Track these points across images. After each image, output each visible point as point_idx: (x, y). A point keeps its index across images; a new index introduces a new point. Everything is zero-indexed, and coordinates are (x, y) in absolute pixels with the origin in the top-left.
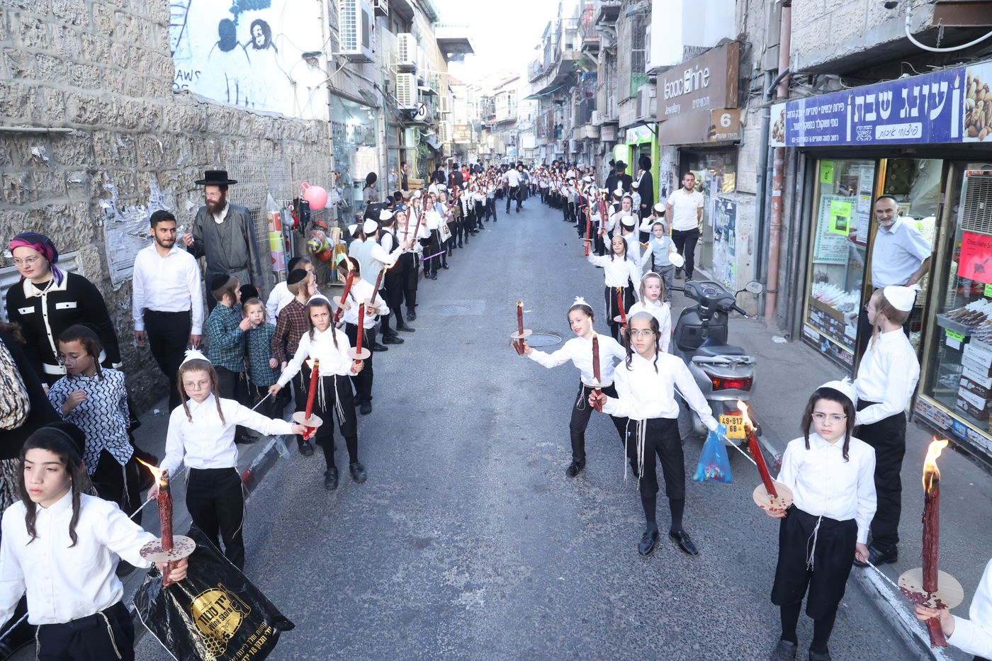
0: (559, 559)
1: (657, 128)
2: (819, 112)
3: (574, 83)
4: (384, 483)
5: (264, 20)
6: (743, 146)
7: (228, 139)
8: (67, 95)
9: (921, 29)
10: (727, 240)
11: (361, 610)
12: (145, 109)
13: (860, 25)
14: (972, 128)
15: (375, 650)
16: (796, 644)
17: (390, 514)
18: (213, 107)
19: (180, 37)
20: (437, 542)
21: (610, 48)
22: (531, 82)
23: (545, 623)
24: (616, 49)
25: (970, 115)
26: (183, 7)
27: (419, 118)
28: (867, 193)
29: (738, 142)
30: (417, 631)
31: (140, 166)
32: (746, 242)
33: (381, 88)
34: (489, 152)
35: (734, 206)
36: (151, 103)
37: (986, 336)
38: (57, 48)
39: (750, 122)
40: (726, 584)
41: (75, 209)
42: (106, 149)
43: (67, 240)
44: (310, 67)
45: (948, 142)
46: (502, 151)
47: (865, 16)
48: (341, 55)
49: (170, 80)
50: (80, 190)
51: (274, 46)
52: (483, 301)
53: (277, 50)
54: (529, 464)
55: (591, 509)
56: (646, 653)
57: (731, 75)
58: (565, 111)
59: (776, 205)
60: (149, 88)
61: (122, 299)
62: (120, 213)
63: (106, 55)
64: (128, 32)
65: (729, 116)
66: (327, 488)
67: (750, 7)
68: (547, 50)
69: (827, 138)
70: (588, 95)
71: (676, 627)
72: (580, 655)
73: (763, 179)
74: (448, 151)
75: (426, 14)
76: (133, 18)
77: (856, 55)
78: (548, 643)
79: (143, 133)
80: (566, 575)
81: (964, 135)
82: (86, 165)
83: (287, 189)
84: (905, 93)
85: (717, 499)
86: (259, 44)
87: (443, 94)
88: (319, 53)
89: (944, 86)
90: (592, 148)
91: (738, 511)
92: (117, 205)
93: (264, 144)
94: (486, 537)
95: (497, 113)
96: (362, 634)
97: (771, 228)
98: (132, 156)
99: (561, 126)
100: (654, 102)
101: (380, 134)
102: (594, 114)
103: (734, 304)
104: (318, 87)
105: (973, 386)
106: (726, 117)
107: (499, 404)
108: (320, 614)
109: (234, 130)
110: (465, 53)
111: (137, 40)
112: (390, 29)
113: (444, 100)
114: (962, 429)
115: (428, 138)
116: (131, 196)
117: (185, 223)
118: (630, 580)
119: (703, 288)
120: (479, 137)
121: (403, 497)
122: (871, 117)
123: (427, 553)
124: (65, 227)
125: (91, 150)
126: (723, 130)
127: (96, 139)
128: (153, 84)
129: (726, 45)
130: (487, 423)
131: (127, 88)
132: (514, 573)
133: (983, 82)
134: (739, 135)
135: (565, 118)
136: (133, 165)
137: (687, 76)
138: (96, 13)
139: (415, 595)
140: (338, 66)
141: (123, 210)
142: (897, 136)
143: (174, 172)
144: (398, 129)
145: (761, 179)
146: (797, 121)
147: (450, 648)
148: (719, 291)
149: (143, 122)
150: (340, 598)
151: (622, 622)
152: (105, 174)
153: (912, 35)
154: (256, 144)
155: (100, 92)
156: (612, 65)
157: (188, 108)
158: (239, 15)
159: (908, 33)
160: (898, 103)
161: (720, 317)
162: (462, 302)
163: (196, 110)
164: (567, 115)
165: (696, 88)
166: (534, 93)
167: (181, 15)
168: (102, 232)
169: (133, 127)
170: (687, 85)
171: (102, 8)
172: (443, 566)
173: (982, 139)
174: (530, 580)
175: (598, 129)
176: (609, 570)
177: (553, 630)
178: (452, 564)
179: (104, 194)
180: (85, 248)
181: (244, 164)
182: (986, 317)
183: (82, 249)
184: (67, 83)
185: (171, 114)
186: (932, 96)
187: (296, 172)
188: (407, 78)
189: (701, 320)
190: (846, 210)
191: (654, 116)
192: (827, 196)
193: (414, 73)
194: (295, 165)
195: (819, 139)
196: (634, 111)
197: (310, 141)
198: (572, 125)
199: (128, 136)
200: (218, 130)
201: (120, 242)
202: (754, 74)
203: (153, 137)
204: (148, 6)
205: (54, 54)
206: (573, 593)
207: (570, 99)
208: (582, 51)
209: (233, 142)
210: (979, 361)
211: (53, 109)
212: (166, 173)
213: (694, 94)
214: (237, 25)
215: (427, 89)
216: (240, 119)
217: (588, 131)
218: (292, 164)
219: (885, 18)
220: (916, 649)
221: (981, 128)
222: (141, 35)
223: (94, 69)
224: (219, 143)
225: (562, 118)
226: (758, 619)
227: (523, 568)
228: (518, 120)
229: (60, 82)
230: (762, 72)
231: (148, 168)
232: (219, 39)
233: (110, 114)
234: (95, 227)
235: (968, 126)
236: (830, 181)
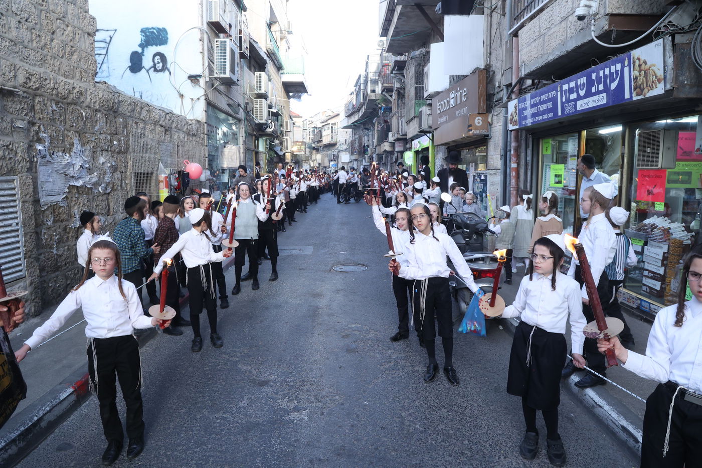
0: (364, 392)
1: (433, 136)
2: (540, 100)
3: (377, 115)
4: (236, 348)
5: (162, 53)
6: (490, 139)
7: (133, 121)
8: (18, 67)
9: (601, 32)
10: (482, 201)
11: (214, 423)
12: (74, 88)
13: (563, 38)
14: (638, 90)
15: (224, 448)
16: (537, 434)
17: (240, 366)
18: (123, 96)
19: (103, 63)
20: (273, 382)
21: (401, 88)
22: (347, 117)
23: (353, 430)
24: (404, 89)
25: (636, 81)
26: (106, 42)
27: (269, 130)
28: (574, 156)
29: (488, 136)
30: (256, 436)
31: (68, 126)
32: (494, 201)
33: (243, 106)
34: (317, 165)
35: (486, 177)
36: (79, 85)
37: (658, 238)
38: (13, 34)
39: (495, 123)
40: (487, 405)
41: (17, 145)
42: (43, 109)
43: (9, 166)
44: (194, 85)
45: (624, 102)
46: (326, 164)
47: (565, 32)
48: (215, 78)
49: (93, 72)
50: (22, 134)
51: (169, 70)
52: (312, 247)
53: (170, 73)
54: (343, 337)
55: (388, 362)
56: (429, 447)
57: (482, 91)
58: (370, 136)
59: (514, 174)
60: (78, 75)
61: (47, 217)
62: (50, 156)
63: (48, 47)
64: (65, 34)
65: (480, 118)
66: (193, 350)
67: (492, 47)
68: (358, 94)
69: (545, 117)
70: (386, 122)
71: (451, 431)
72: (380, 449)
73: (505, 158)
74: (288, 157)
75: (275, 64)
76: (69, 25)
77: (561, 57)
78: (355, 442)
79: (71, 104)
80: (369, 401)
81: (633, 95)
82: (28, 118)
83: (174, 163)
84: (594, 76)
85: (479, 356)
86: (158, 69)
87: (285, 119)
88: (200, 76)
89: (619, 66)
90: (389, 159)
91: (494, 362)
92: (49, 150)
93: (158, 129)
94: (310, 379)
95: (323, 139)
96: (214, 438)
97: (512, 189)
98: (62, 118)
99: (368, 146)
100: (431, 118)
101: (241, 138)
102: (390, 134)
103: (487, 227)
104: (198, 99)
105: (652, 275)
106: (479, 119)
107: (322, 303)
108: (183, 427)
109: (137, 115)
110: (302, 93)
111: (71, 41)
112: (250, 69)
113: (287, 122)
114: (646, 305)
115: (275, 146)
116: (59, 145)
117: (98, 172)
118: (417, 403)
119: (465, 217)
120: (311, 153)
121: (250, 356)
122: (574, 96)
123: (265, 389)
124: (8, 157)
125: (32, 108)
126: (477, 128)
127: (37, 101)
128: (81, 72)
129: (477, 71)
130: (314, 313)
131: (62, 71)
132: (331, 400)
133: (642, 59)
134: (488, 131)
135: (370, 140)
136: (63, 125)
137: (452, 96)
138: (43, 17)
139: (256, 414)
140: (213, 85)
141: (53, 154)
142: (591, 105)
143: (92, 135)
144: (254, 138)
145: (503, 157)
146: (525, 109)
147: (281, 446)
148: (476, 218)
149: (72, 96)
150: (198, 417)
151: (411, 428)
152: (42, 126)
153: (596, 37)
154: (152, 127)
155: (42, 70)
156: (402, 101)
157: (105, 93)
158: (145, 49)
159: (593, 36)
160: (590, 83)
161: (477, 238)
162: (297, 247)
163: (110, 96)
164: (371, 139)
165: (459, 102)
166: (349, 124)
167: (104, 48)
168: (36, 167)
169: (65, 99)
170: (452, 102)
171: (48, 15)
172: (278, 396)
173: (645, 96)
174: (342, 404)
175: (393, 145)
176: (401, 398)
177: (360, 434)
178: (284, 396)
179: (40, 140)
180: (22, 175)
181: (144, 140)
182: (657, 226)
183: (20, 175)
184: (18, 59)
185: (93, 95)
186: (611, 74)
187: (180, 152)
188: (261, 102)
189: (465, 240)
190: (561, 169)
191: (430, 127)
192: (547, 164)
193: (266, 99)
194: (180, 147)
195: (540, 118)
196: (417, 126)
197: (191, 133)
198: (375, 144)
199: (60, 104)
200: (126, 112)
201: (49, 176)
202: (497, 90)
203: (79, 108)
204: (81, 20)
205: (11, 38)
206: (375, 411)
207: (374, 128)
208: (382, 93)
209: (136, 123)
210: (655, 256)
211: (7, 74)
212: (87, 135)
213: (457, 107)
214: (144, 55)
215: (274, 110)
216: (142, 108)
217: (386, 146)
218: (178, 146)
219: (578, 30)
220: (624, 436)
221: (644, 89)
222: (74, 38)
223: (39, 54)
224: (126, 121)
225: (368, 140)
226: (510, 425)
227: (337, 397)
228: (338, 144)
229: (13, 57)
230: (501, 88)
231: (73, 128)
232: (130, 65)
233: (48, 86)
234: (31, 162)
235: (635, 89)
236: (549, 152)
